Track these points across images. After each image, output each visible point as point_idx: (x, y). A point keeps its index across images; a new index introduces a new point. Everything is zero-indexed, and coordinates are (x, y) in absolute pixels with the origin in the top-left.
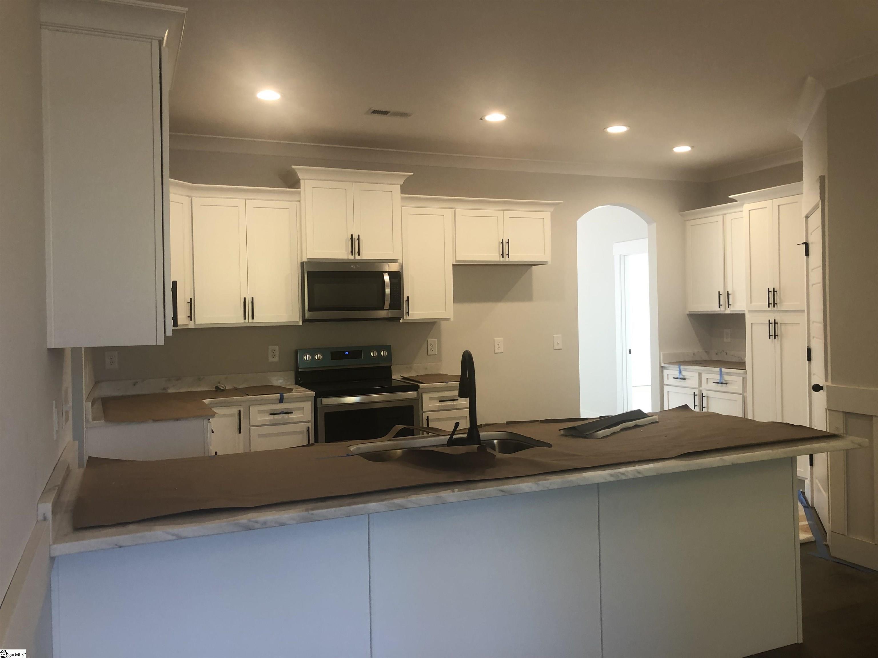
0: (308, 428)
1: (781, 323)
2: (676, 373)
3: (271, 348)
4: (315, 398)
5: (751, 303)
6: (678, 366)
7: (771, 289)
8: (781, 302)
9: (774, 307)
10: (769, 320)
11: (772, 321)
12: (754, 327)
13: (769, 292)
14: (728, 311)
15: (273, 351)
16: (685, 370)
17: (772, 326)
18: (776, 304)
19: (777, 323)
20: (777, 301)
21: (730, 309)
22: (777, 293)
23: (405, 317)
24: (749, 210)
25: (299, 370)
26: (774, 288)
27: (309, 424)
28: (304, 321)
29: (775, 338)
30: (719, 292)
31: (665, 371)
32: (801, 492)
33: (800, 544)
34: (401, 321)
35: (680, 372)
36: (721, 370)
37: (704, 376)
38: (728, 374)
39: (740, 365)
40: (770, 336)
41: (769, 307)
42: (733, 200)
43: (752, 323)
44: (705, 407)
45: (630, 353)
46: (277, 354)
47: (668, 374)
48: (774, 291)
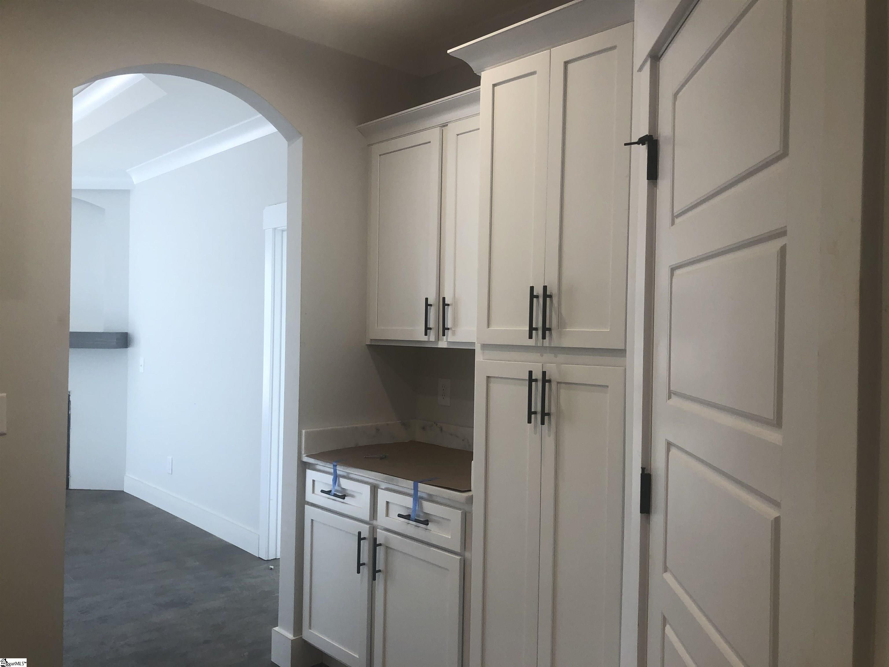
1: (558, 383)
2: (328, 482)
5: (488, 325)
6: (332, 466)
7: (539, 291)
8: (562, 324)
9: (544, 337)
10: (531, 373)
11: (537, 375)
12: (495, 387)
13: (532, 296)
14: (443, 344)
16: (345, 477)
17: (537, 388)
18: (550, 329)
19: (549, 381)
20: (553, 322)
21: (447, 339)
22: (551, 301)
24: (494, 85)
26: (545, 288)
29: (543, 423)
30: (427, 299)
31: (309, 472)
35: (336, 479)
36: (416, 488)
37: (383, 496)
38: (431, 499)
40: (530, 413)
41: (531, 337)
43: (488, 377)
44: (379, 571)
47: (314, 481)
48: (546, 296)
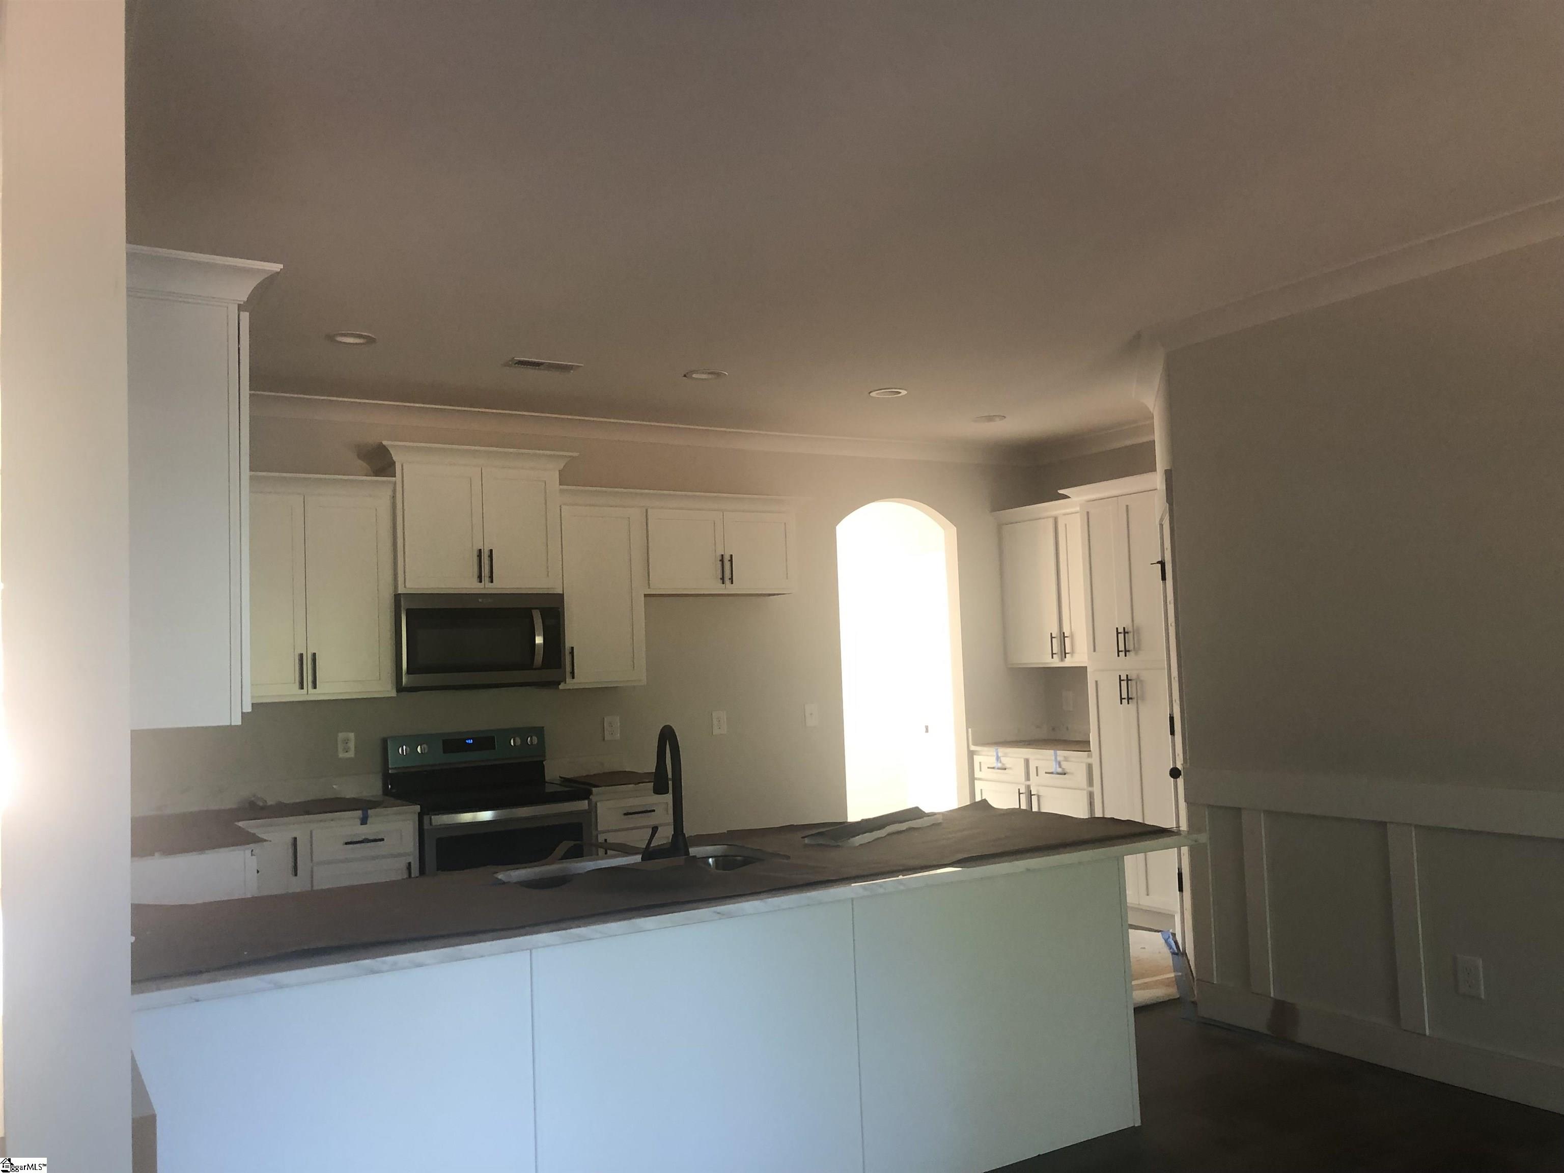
0: (410, 864)
1: (1135, 680)
2: (992, 761)
3: (341, 736)
4: (421, 816)
5: (1094, 653)
6: (994, 750)
7: (1121, 630)
8: (1135, 648)
9: (1126, 656)
10: (1120, 676)
11: (1124, 677)
13: (1118, 633)
14: (1064, 664)
15: (346, 741)
16: (1006, 755)
17: (1124, 684)
18: (1129, 651)
19: (1131, 680)
20: (1131, 647)
21: (1067, 660)
22: (1129, 636)
23: (568, 680)
25: (390, 771)
26: (1124, 628)
27: (410, 859)
28: (400, 689)
29: (1129, 703)
30: (1051, 634)
31: (975, 758)
32: (1170, 934)
33: (1135, 1009)
34: (561, 687)
35: (998, 758)
36: (1056, 754)
37: (1033, 763)
38: (1066, 759)
39: (1083, 745)
40: (1121, 699)
41: (1119, 655)
42: (1066, 497)
43: (1096, 681)
45: (927, 731)
46: (352, 745)
47: (980, 763)
48: (1125, 632)
